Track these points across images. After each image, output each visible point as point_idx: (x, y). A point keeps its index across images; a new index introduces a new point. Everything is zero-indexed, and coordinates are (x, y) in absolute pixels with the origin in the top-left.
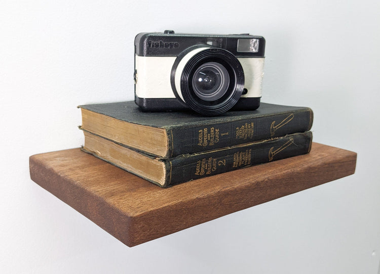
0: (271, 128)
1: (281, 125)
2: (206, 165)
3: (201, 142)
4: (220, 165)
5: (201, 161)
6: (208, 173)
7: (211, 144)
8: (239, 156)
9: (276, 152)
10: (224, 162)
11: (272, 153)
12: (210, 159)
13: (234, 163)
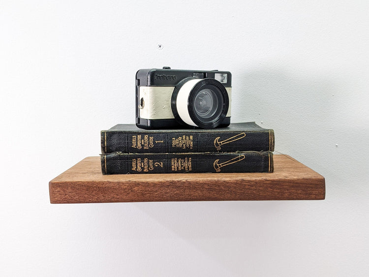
0: (215, 142)
1: (227, 141)
2: (142, 164)
3: (135, 145)
4: (157, 166)
5: (137, 159)
6: (145, 170)
7: (145, 148)
8: (178, 162)
9: (222, 165)
10: (161, 164)
11: (218, 165)
12: (146, 160)
13: (173, 167)
